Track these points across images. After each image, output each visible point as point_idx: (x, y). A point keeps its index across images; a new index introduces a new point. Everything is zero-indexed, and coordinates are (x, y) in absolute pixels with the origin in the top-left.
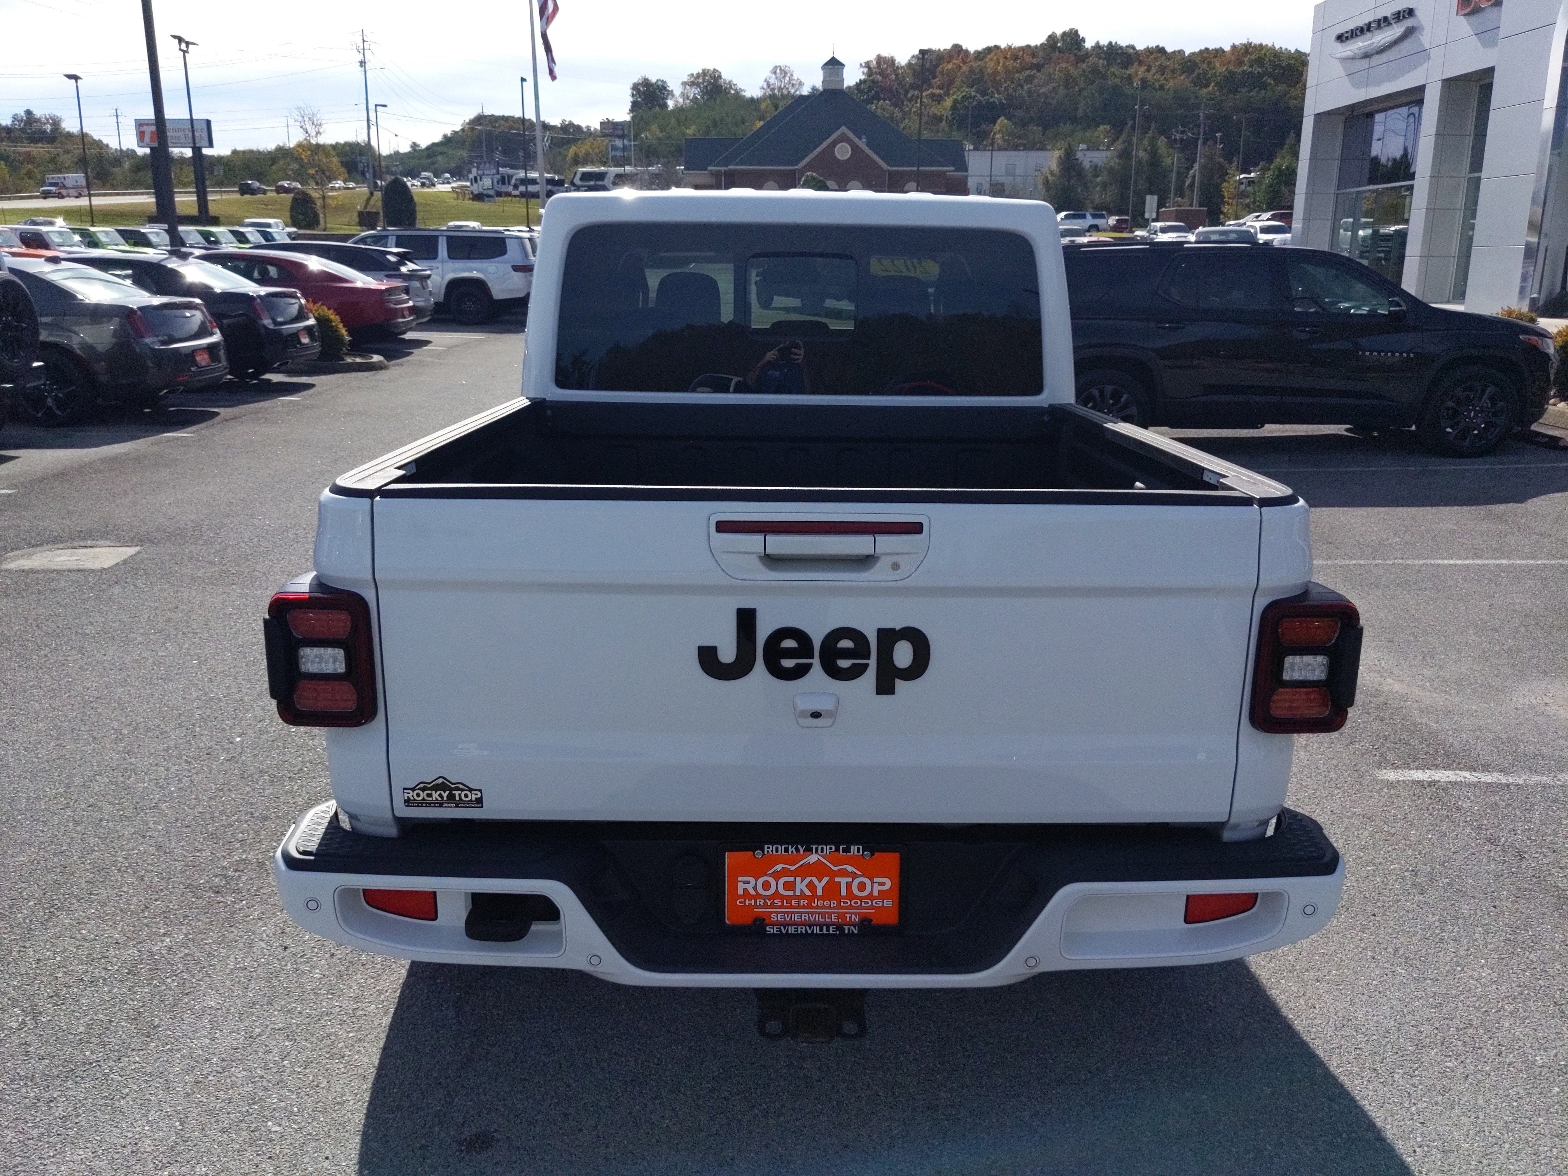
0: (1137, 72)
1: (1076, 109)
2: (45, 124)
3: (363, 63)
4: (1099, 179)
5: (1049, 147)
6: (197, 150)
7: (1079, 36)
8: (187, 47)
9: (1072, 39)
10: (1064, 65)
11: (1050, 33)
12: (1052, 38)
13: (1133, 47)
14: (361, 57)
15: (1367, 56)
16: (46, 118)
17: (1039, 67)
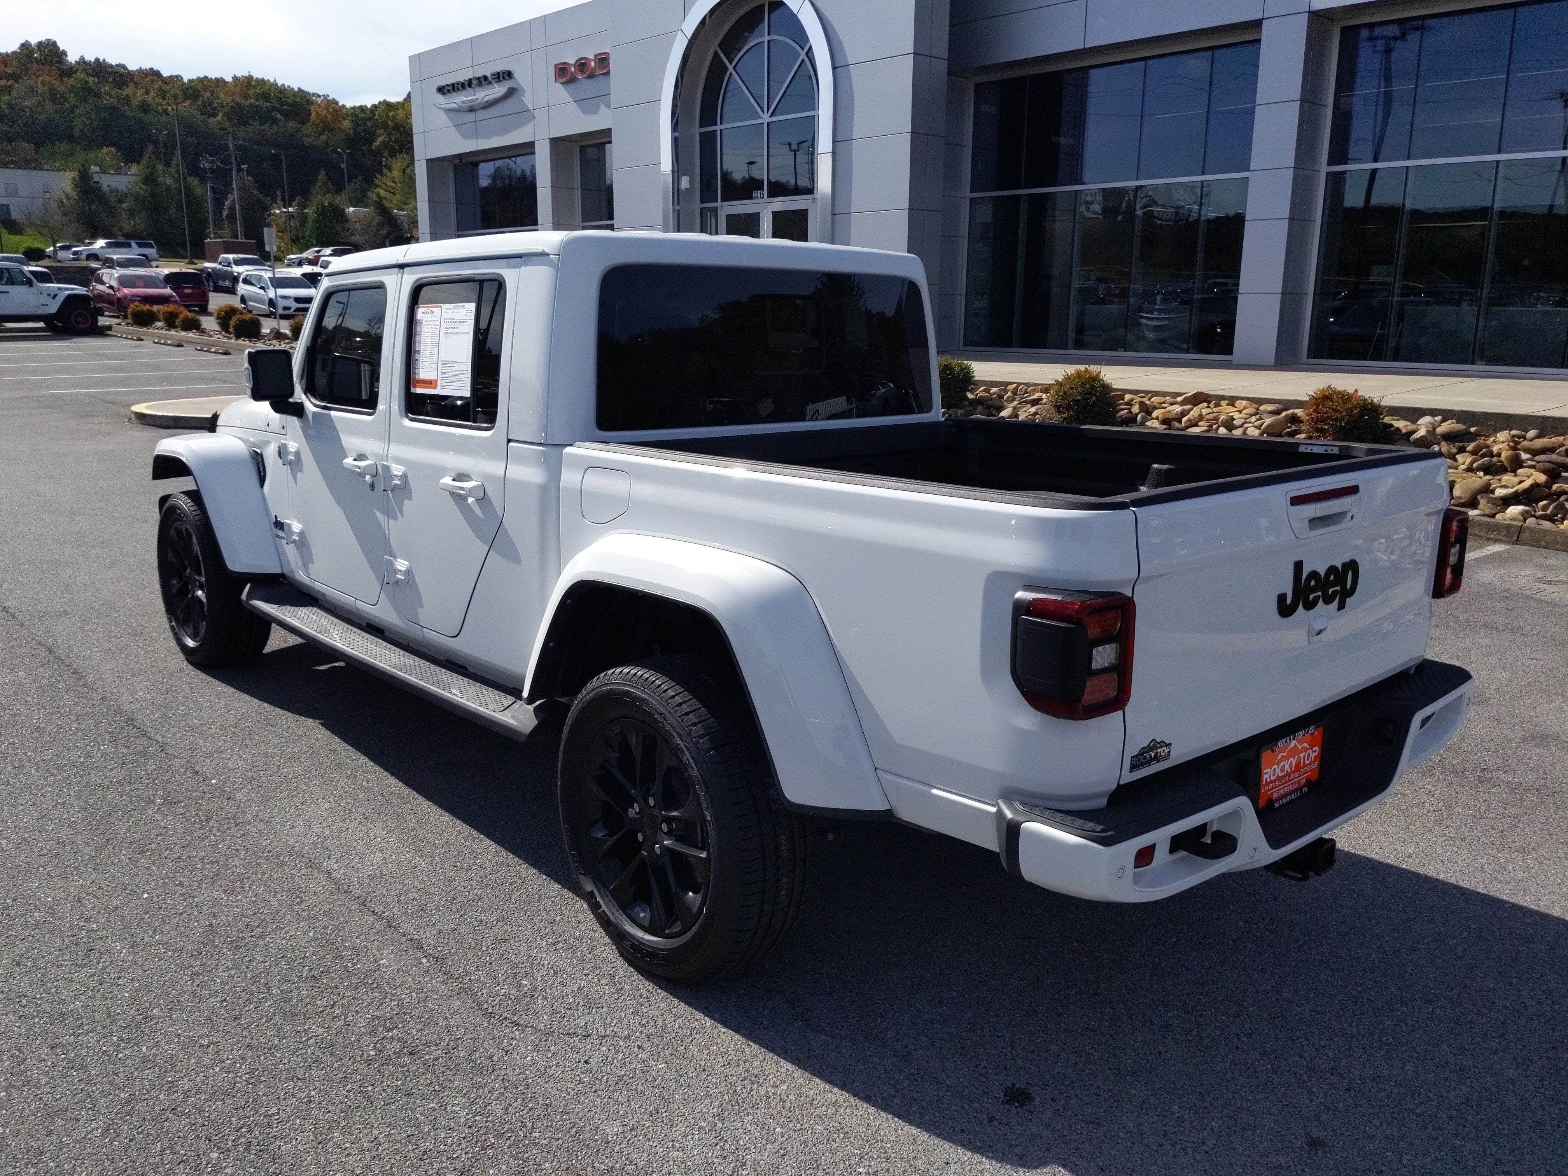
0: (134, 94)
1: (72, 128)
4: (124, 205)
5: (46, 167)
7: (59, 48)
9: (51, 51)
10: (47, 79)
11: (23, 41)
12: (25, 46)
13: (124, 67)
15: (472, 110)
17: (16, 78)
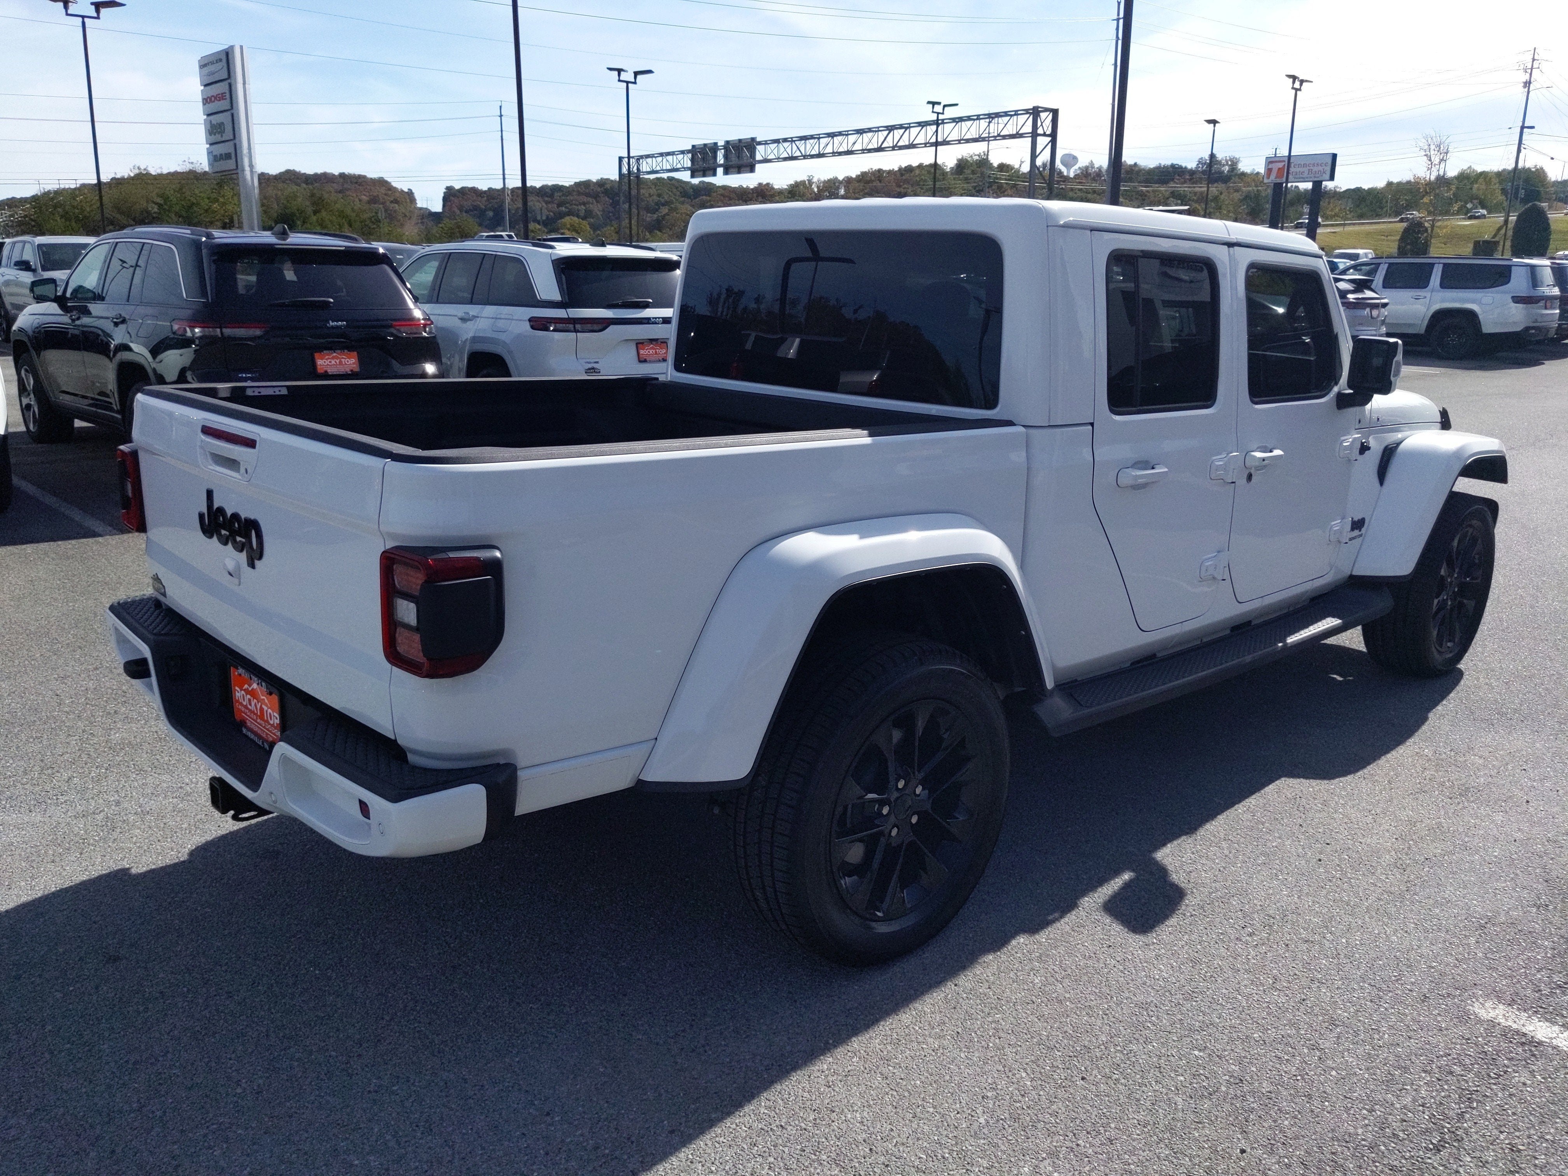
2: (1224, 165)
3: (1527, 84)
6: (1317, 184)
8: (1301, 85)
14: (1527, 77)
16: (1226, 160)
